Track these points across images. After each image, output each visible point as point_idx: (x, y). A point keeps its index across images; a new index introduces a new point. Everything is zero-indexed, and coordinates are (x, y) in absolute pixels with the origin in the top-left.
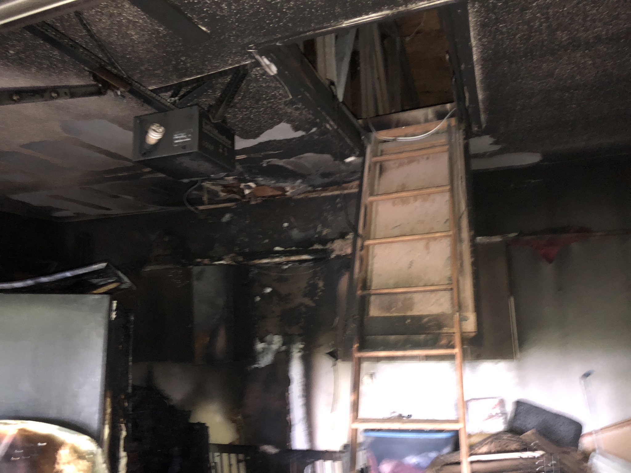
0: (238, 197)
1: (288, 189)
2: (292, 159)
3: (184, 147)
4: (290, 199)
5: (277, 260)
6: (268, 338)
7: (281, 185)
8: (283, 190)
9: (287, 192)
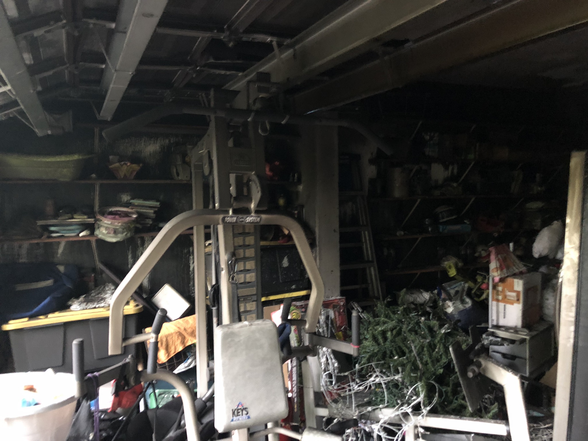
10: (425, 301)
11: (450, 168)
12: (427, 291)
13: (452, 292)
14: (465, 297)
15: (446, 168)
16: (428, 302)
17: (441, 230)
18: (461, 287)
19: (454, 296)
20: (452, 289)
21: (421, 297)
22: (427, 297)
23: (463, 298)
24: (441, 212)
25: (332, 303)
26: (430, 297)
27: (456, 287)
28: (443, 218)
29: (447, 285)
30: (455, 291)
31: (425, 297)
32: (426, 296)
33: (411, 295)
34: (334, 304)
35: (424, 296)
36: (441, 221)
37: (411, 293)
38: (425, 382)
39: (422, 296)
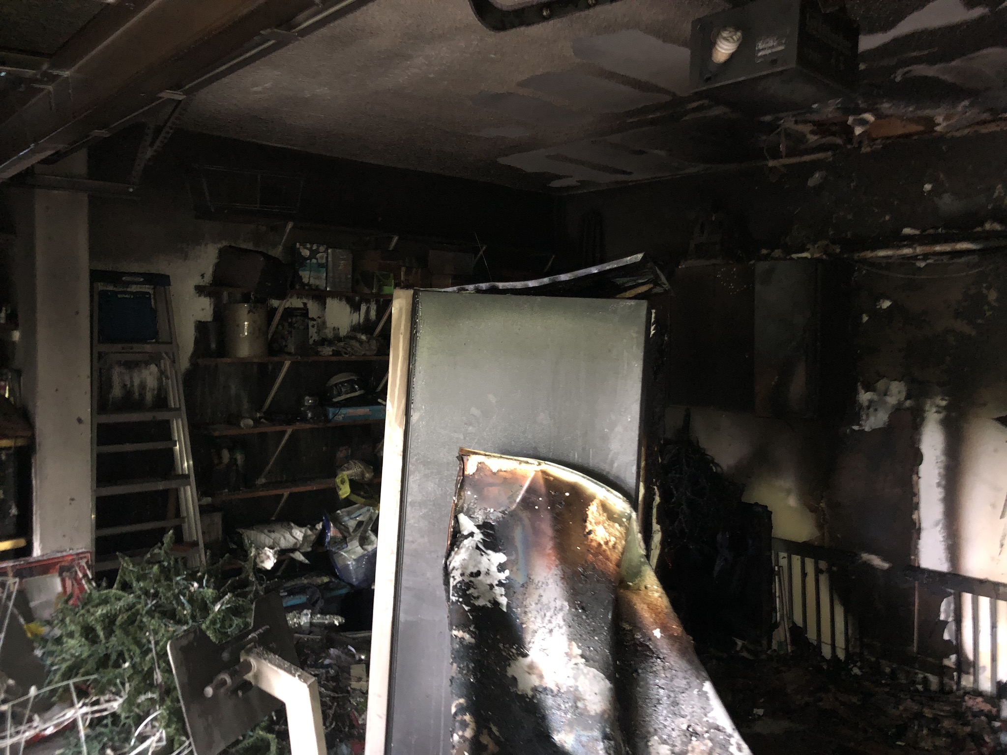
0: (839, 141)
1: (939, 119)
2: (954, 63)
3: (774, 62)
4: (942, 137)
5: (907, 251)
6: (881, 384)
7: (928, 112)
8: (930, 123)
9: (939, 124)
10: (296, 544)
11: (363, 308)
12: (301, 525)
13: (352, 524)
14: (370, 532)
15: (356, 308)
16: (302, 545)
17: (331, 416)
18: (368, 516)
19: (355, 530)
20: (351, 519)
21: (288, 535)
22: (299, 536)
23: (367, 534)
24: (336, 385)
25: (58, 563)
26: (305, 537)
27: (361, 515)
28: (339, 394)
29: (345, 513)
30: (356, 522)
31: (297, 537)
32: (299, 533)
33: (269, 534)
34: (63, 564)
35: (294, 534)
36: (335, 400)
37: (270, 531)
38: (168, 708)
39: (291, 534)
